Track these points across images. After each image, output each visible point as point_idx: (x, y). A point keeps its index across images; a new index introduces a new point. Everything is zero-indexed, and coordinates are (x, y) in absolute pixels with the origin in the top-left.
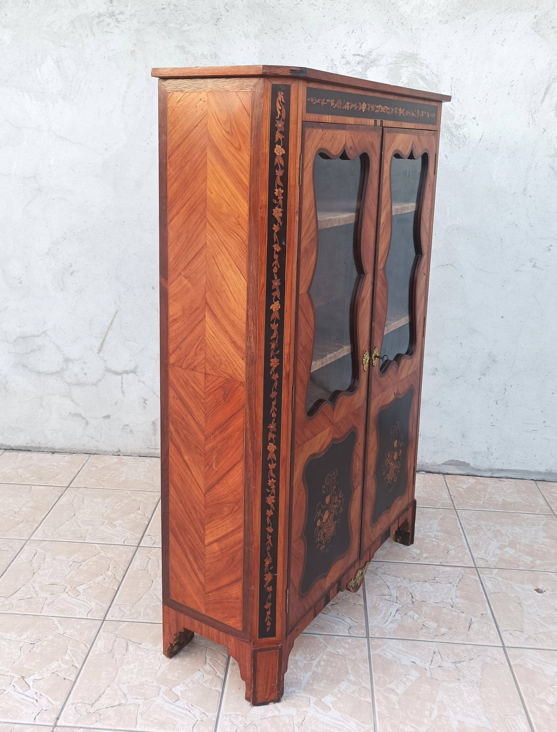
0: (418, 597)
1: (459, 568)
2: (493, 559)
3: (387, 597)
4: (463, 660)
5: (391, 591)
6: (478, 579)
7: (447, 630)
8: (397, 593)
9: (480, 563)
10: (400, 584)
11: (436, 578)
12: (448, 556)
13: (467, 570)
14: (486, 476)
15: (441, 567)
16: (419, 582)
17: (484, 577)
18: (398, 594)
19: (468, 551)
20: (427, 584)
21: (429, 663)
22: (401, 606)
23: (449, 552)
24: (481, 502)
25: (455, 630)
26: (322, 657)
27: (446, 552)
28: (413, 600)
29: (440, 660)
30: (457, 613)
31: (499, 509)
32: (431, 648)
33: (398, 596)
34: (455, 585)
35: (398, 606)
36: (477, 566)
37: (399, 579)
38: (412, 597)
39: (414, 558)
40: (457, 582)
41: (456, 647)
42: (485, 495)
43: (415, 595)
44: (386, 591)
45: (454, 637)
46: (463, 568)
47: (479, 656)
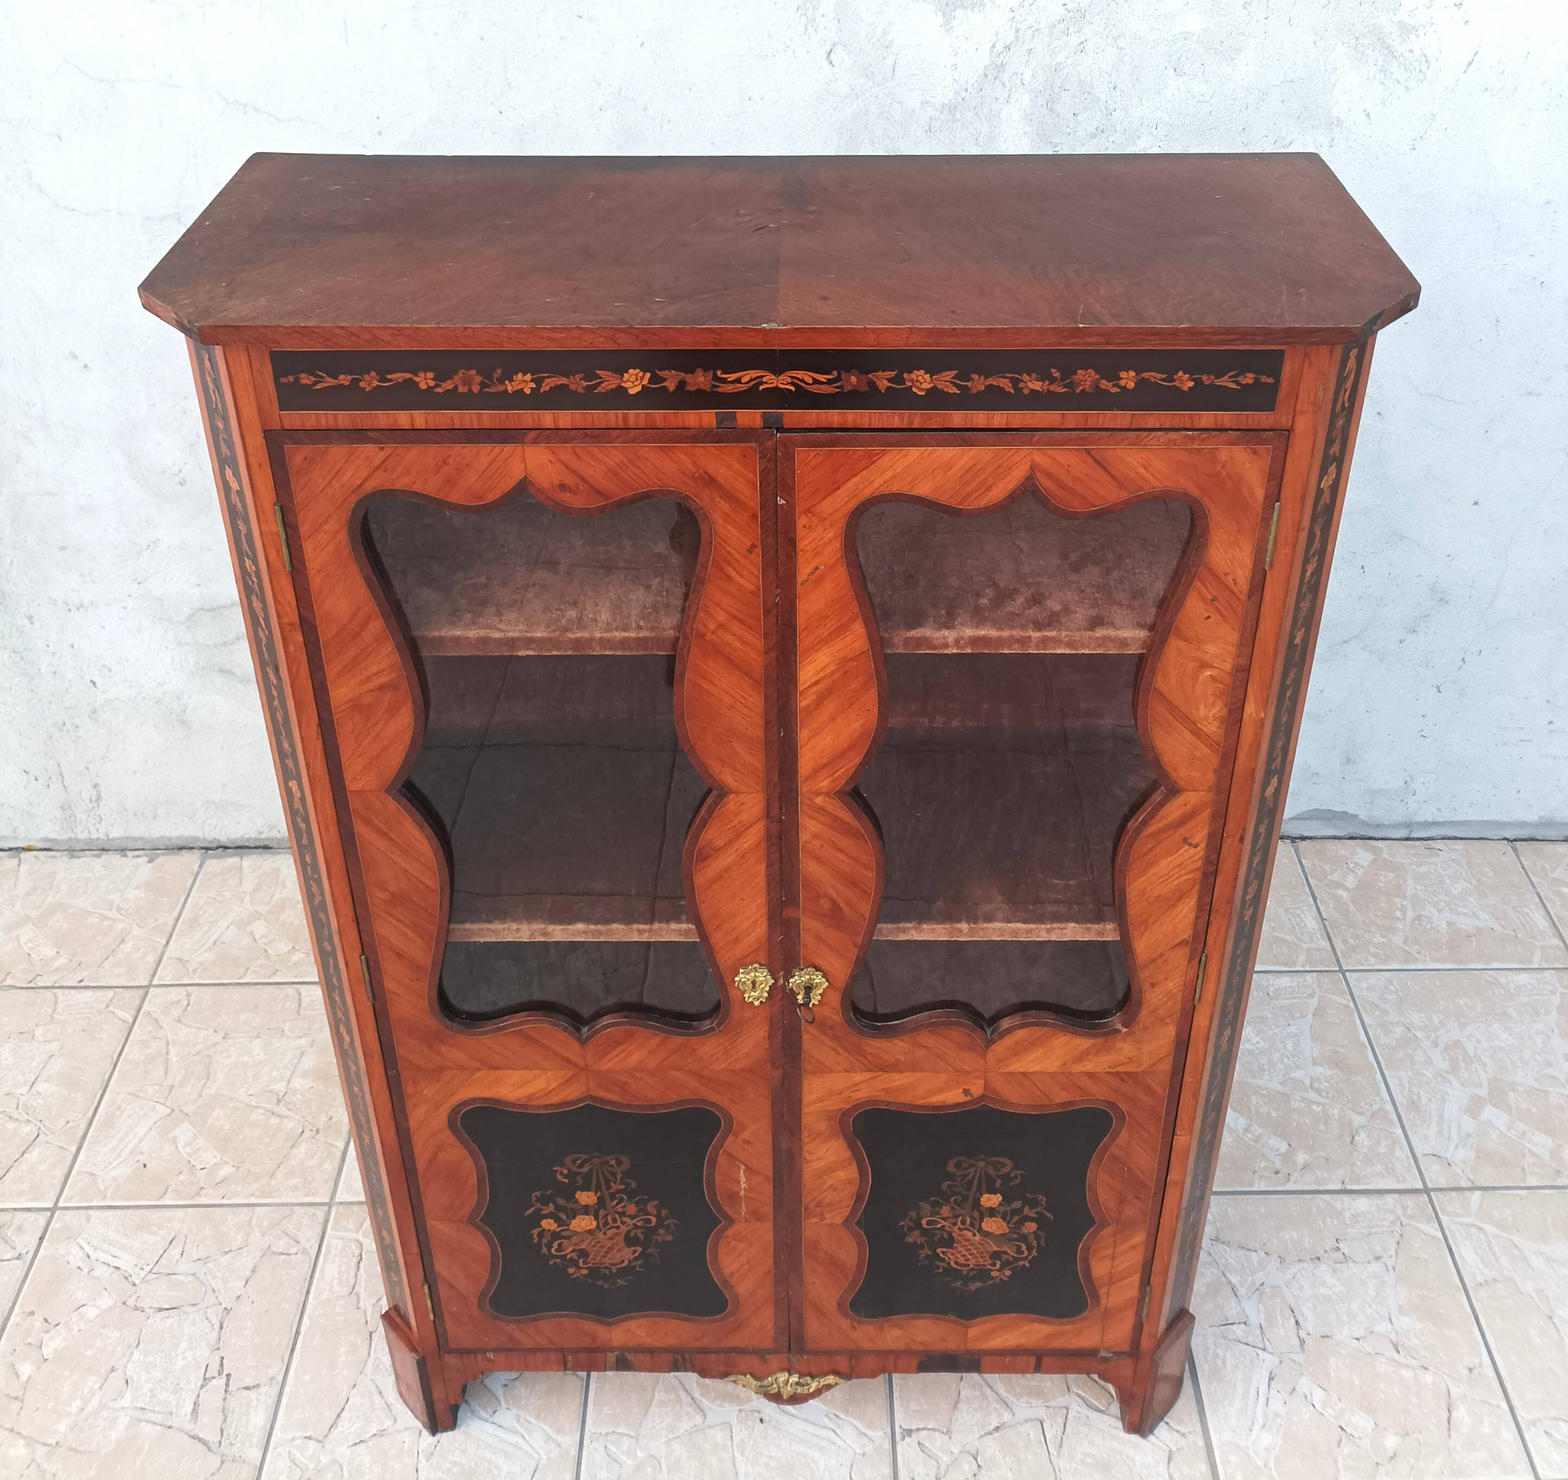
0: (1311, 1324)
1: (1390, 1199)
2: (1462, 1154)
3: (1238, 1330)
5: (1243, 1304)
6: (1439, 1235)
8: (1259, 1310)
9: (1436, 1176)
10: (1260, 1277)
11: (1341, 1245)
12: (1355, 1153)
13: (1409, 1201)
14: (1394, 836)
15: (1345, 1198)
16: (1305, 1265)
17: (1452, 1227)
18: (1262, 1316)
19: (1399, 1131)
20: (1323, 1268)
22: (1277, 1360)
23: (1356, 1138)
24: (1398, 940)
25: (1419, 1437)
27: (1348, 1140)
28: (1303, 1334)
30: (1411, 1373)
31: (1445, 961)
33: (1264, 1325)
34: (1390, 1263)
35: (1268, 1361)
36: (1430, 1185)
37: (1254, 1257)
38: (1297, 1323)
39: (1277, 1173)
40: (1393, 1252)
42: (1403, 910)
43: (1302, 1315)
44: (1232, 1310)
45: (1421, 1464)
46: (1396, 1196)
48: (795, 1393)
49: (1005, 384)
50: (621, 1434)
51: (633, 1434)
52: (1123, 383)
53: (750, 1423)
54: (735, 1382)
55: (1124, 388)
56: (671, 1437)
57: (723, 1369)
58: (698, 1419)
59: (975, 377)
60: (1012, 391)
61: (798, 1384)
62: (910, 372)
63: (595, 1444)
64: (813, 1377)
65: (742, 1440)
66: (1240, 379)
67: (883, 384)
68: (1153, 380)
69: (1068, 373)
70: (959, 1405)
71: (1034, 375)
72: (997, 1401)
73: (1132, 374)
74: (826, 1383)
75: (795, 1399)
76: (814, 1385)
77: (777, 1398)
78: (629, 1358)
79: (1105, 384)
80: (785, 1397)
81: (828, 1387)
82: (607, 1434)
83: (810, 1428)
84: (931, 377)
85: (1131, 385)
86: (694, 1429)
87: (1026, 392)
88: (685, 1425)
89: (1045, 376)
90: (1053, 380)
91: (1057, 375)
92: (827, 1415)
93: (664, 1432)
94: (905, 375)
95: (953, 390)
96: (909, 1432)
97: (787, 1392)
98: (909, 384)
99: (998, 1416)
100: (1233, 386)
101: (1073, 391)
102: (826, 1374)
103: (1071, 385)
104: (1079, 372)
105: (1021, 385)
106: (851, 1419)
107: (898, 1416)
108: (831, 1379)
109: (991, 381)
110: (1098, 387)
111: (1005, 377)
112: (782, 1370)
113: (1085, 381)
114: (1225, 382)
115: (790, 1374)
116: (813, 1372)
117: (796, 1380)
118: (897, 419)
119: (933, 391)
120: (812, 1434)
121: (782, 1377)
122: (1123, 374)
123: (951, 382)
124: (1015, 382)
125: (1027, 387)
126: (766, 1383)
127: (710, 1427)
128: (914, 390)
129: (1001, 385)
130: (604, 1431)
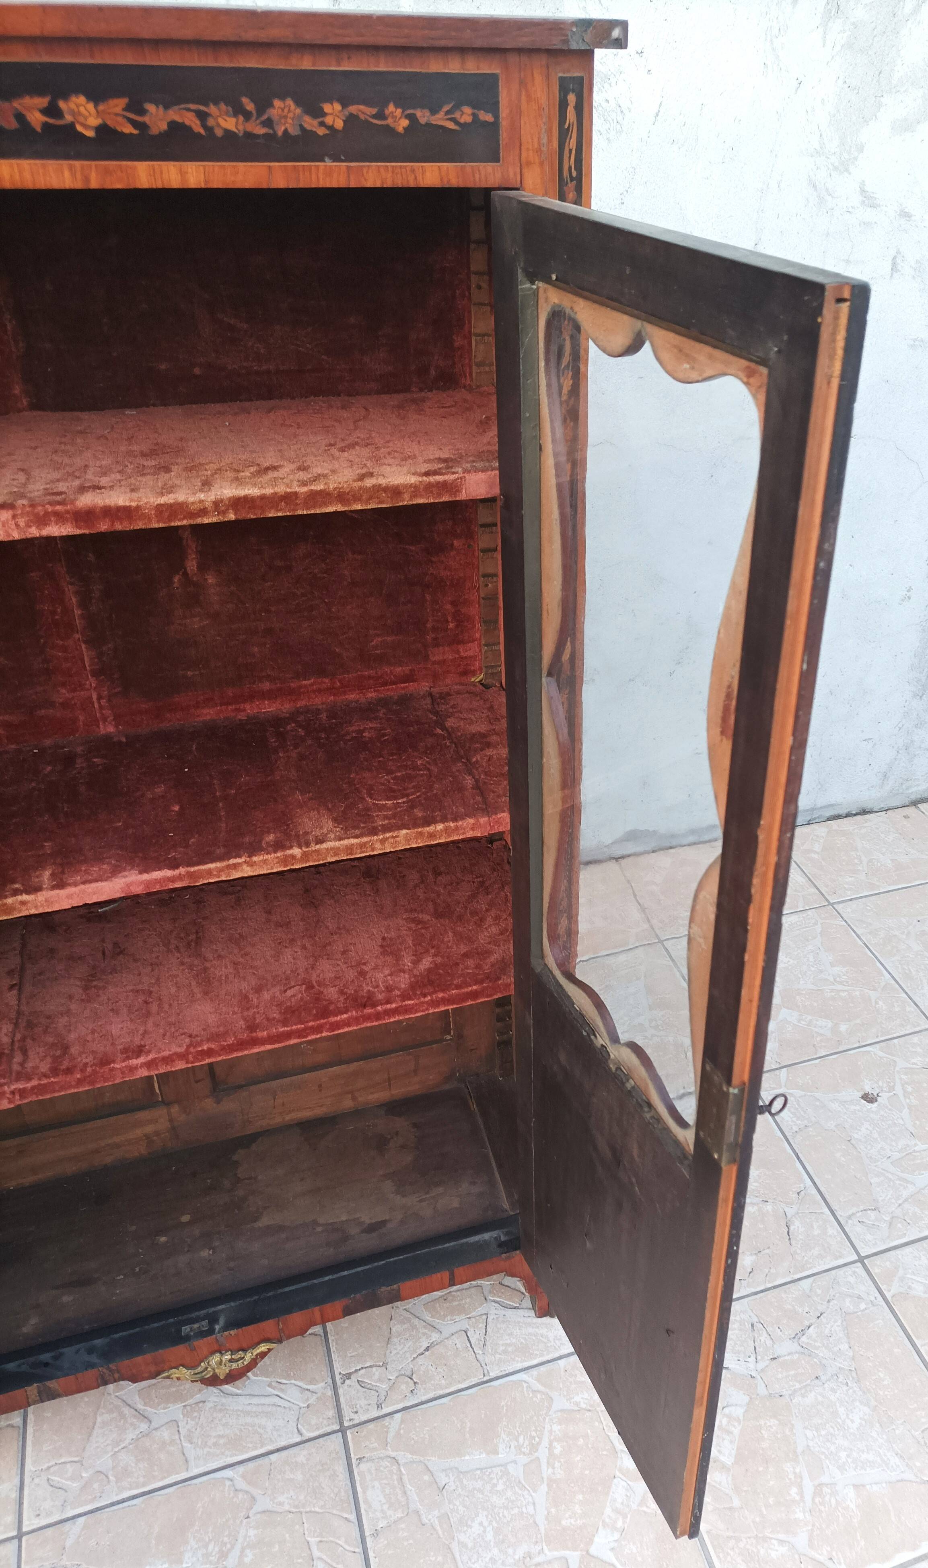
4: (807, 1323)
7: (754, 1257)
21: (753, 1358)
25: (767, 1251)
26: (551, 1431)
29: (769, 1343)
30: (756, 1207)
32: (743, 1316)
41: (783, 1295)
45: (773, 1271)
47: (829, 1301)
48: (230, 1371)
49: (191, 120)
50: (64, 1463)
51: (76, 1459)
52: (329, 120)
53: (195, 1414)
54: (168, 1377)
55: (331, 128)
56: (116, 1450)
57: (153, 1368)
58: (144, 1427)
59: (151, 108)
60: (202, 131)
61: (231, 1361)
62: (66, 97)
63: (37, 1481)
64: (245, 1350)
65: (189, 1430)
66: (457, 115)
67: (36, 119)
68: (362, 117)
69: (263, 105)
70: (392, 1340)
71: (223, 106)
72: (425, 1327)
73: (338, 107)
74: (258, 1351)
75: (233, 1377)
76: (248, 1357)
77: (214, 1381)
78: (52, 1386)
79: (310, 123)
80: (222, 1378)
81: (263, 1355)
82: (49, 1468)
83: (255, 1400)
84: (96, 107)
85: (339, 124)
86: (140, 1436)
87: (219, 133)
88: (131, 1435)
89: (238, 110)
90: (247, 115)
91: (250, 106)
92: (270, 1385)
93: (109, 1448)
94: (62, 104)
95: (128, 129)
96: (348, 1376)
97: (222, 1372)
98: (68, 118)
99: (427, 1338)
100: (451, 125)
101: (275, 133)
102: (258, 1343)
103: (269, 123)
104: (277, 103)
105: (211, 122)
106: (293, 1381)
107: (336, 1365)
108: (263, 1348)
109: (175, 114)
110: (302, 127)
111: (189, 110)
112: (212, 1353)
113: (286, 117)
114: (440, 119)
115: (222, 1354)
116: (245, 1345)
117: (229, 1357)
118: (67, 174)
119: (103, 130)
120: (258, 1405)
121: (215, 1359)
122: (327, 108)
123: (125, 117)
124: (202, 116)
125: (218, 125)
126: (199, 1369)
127: (156, 1429)
128: (79, 128)
129: (187, 122)
130: (44, 1467)
